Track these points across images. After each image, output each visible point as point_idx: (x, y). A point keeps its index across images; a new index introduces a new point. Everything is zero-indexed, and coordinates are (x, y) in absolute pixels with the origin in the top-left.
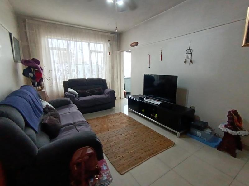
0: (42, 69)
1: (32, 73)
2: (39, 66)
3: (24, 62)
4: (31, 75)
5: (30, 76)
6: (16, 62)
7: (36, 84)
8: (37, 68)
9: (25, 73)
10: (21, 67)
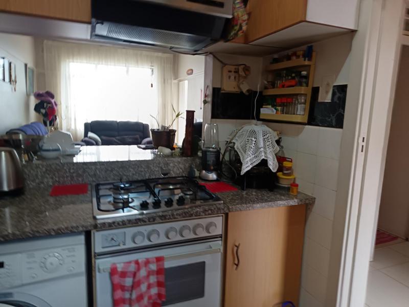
0: (56, 105)
1: (44, 108)
2: (53, 101)
3: (38, 96)
4: (43, 111)
5: (42, 113)
6: (28, 95)
7: (48, 123)
8: (50, 103)
9: (37, 108)
10: (33, 102)
